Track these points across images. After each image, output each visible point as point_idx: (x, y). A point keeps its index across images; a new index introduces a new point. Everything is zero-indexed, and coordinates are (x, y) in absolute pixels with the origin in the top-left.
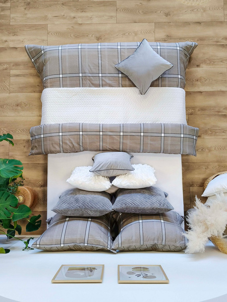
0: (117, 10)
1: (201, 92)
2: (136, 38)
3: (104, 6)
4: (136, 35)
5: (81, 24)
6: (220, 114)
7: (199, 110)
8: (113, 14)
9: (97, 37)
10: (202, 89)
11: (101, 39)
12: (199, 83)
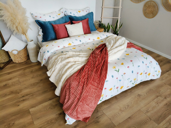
0: (150, 118)
1: (50, 99)
2: (119, 108)
3: (161, 116)
4: (120, 110)
5: (157, 97)
6: (31, 95)
7: (47, 90)
8: (149, 114)
9: (141, 95)
10: (50, 102)
11: (138, 96)
12: (54, 104)
